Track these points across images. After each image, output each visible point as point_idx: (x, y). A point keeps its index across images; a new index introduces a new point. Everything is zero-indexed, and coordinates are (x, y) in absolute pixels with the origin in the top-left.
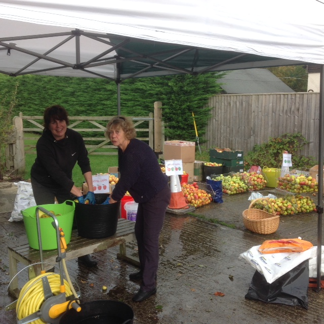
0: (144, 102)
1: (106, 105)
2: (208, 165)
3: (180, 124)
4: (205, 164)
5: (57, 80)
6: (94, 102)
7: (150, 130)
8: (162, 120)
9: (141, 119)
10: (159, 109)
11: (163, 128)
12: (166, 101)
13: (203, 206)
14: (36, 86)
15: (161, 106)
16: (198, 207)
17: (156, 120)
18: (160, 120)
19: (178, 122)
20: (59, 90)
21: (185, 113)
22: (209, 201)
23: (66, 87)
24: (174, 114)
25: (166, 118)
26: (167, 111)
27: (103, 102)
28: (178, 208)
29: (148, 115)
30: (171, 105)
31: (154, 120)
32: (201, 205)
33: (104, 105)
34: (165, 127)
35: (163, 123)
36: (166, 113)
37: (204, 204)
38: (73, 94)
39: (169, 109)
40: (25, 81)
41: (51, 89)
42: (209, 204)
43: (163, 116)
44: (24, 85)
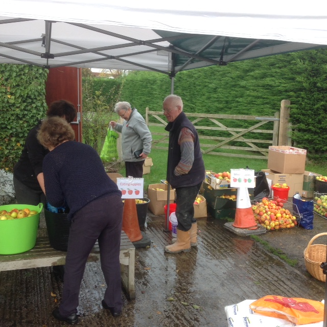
0: (273, 100)
1: (240, 102)
2: (320, 180)
3: (311, 127)
4: (317, 178)
5: (205, 76)
6: (230, 99)
7: (274, 132)
8: (289, 122)
9: (265, 119)
10: (287, 108)
11: (290, 131)
12: (294, 99)
13: (280, 230)
14: (188, 83)
15: (289, 105)
16: (273, 231)
17: (281, 120)
18: (286, 121)
19: (308, 125)
20: (205, 86)
21: (319, 114)
22: (293, 225)
23: (211, 83)
24: (303, 115)
25: (294, 119)
26: (295, 110)
27: (237, 99)
28: (242, 227)
29: (274, 115)
30: (301, 104)
31: (279, 121)
32: (277, 228)
33: (238, 102)
34: (293, 130)
35: (290, 125)
36: (294, 114)
37: (283, 227)
38: (215, 90)
39: (297, 108)
40: (180, 78)
41: (199, 85)
42: (291, 228)
43: (291, 117)
44: (180, 81)
